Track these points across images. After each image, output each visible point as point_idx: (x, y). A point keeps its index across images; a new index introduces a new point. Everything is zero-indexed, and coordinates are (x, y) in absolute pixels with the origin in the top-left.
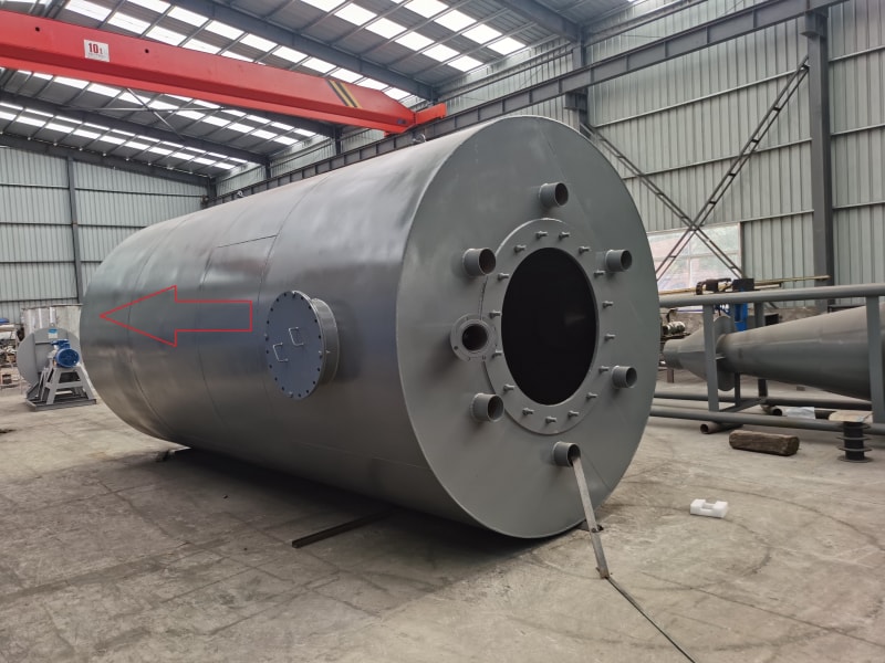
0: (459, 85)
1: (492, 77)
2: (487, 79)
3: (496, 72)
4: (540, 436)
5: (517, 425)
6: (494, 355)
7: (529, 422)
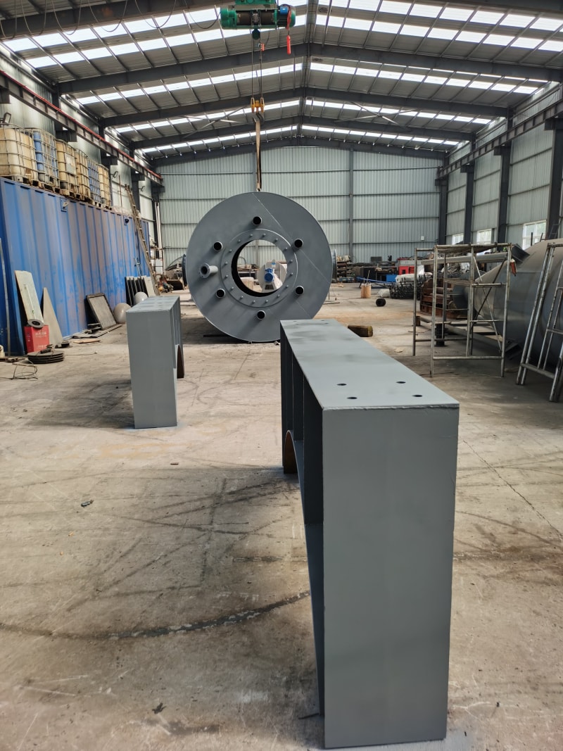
4: (251, 307)
5: (239, 302)
6: (226, 278)
7: (244, 301)
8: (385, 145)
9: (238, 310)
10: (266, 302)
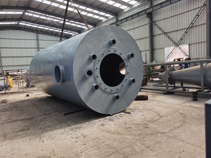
0: (122, 12)
1: (130, 10)
2: (129, 11)
3: (131, 9)
4: (110, 93)
5: (104, 91)
6: (98, 76)
7: (107, 90)
8: (49, 33)
9: (104, 96)
10: (118, 89)
